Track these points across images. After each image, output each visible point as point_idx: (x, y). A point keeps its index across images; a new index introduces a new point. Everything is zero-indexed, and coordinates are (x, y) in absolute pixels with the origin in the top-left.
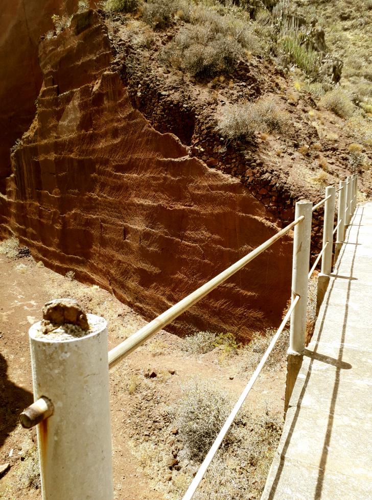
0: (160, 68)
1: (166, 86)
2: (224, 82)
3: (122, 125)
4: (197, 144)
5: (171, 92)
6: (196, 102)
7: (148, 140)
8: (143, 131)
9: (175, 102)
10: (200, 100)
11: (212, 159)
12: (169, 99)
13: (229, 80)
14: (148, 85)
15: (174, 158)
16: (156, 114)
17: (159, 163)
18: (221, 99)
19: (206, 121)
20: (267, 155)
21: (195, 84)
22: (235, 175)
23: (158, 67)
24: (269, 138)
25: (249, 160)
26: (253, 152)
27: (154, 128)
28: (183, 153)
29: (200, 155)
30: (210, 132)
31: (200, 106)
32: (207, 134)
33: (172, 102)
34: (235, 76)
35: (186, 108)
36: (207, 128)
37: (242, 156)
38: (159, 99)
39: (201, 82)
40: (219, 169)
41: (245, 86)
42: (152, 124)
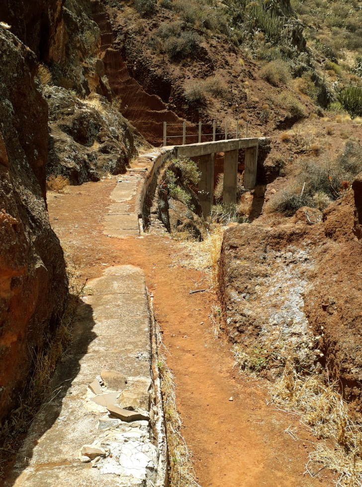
0: (148, 50)
1: (153, 64)
2: (190, 62)
3: (122, 87)
4: (172, 103)
5: (156, 69)
6: (172, 77)
7: (140, 98)
8: (137, 92)
9: (159, 76)
10: (175, 75)
11: (180, 112)
12: (155, 73)
13: (194, 60)
14: (141, 63)
15: (158, 111)
16: (147, 82)
17: (148, 114)
18: (188, 75)
19: (178, 89)
20: (211, 111)
21: (171, 63)
22: (193, 122)
23: (147, 49)
24: (214, 100)
25: (201, 114)
26: (203, 109)
27: (145, 91)
28: (164, 108)
29: (174, 109)
30: (179, 96)
31: (174, 79)
32: (178, 97)
33: (157, 76)
34: (198, 57)
35: (166, 80)
36: (178, 94)
37: (197, 111)
38: (148, 73)
39: (176, 62)
40: (184, 118)
41: (204, 65)
42: (144, 88)
